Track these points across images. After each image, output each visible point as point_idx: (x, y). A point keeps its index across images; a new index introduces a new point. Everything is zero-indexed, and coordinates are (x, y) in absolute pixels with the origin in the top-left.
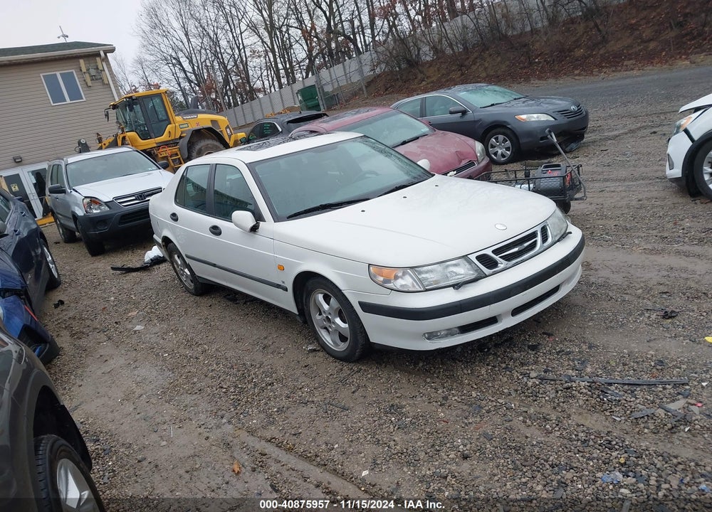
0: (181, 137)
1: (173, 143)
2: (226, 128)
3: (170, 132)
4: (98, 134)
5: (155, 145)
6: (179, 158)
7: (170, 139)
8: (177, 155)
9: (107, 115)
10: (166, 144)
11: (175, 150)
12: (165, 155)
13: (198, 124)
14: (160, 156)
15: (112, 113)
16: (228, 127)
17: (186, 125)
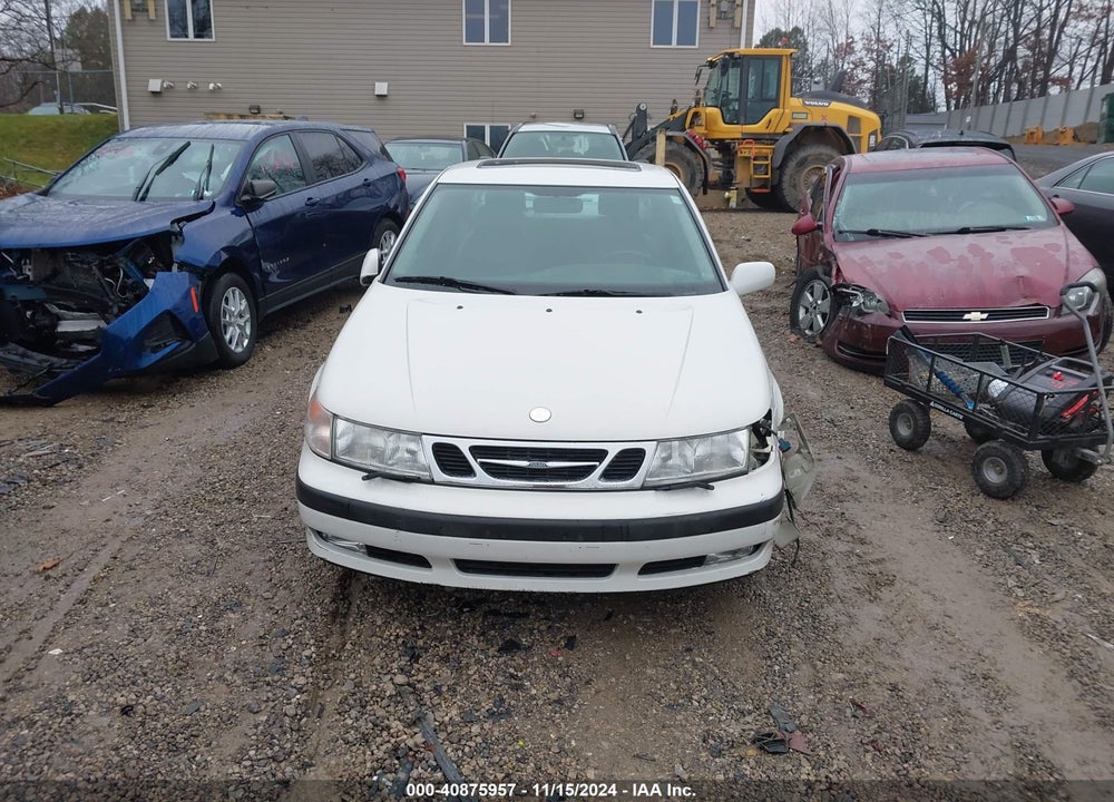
0: (785, 133)
1: (771, 139)
2: (871, 134)
3: (770, 121)
4: (674, 101)
5: (740, 136)
6: (767, 165)
7: (767, 131)
8: (766, 158)
9: (698, 75)
10: (758, 138)
11: (766, 149)
12: (746, 155)
13: (824, 118)
14: (739, 155)
15: (707, 71)
16: (874, 133)
17: (804, 116)
